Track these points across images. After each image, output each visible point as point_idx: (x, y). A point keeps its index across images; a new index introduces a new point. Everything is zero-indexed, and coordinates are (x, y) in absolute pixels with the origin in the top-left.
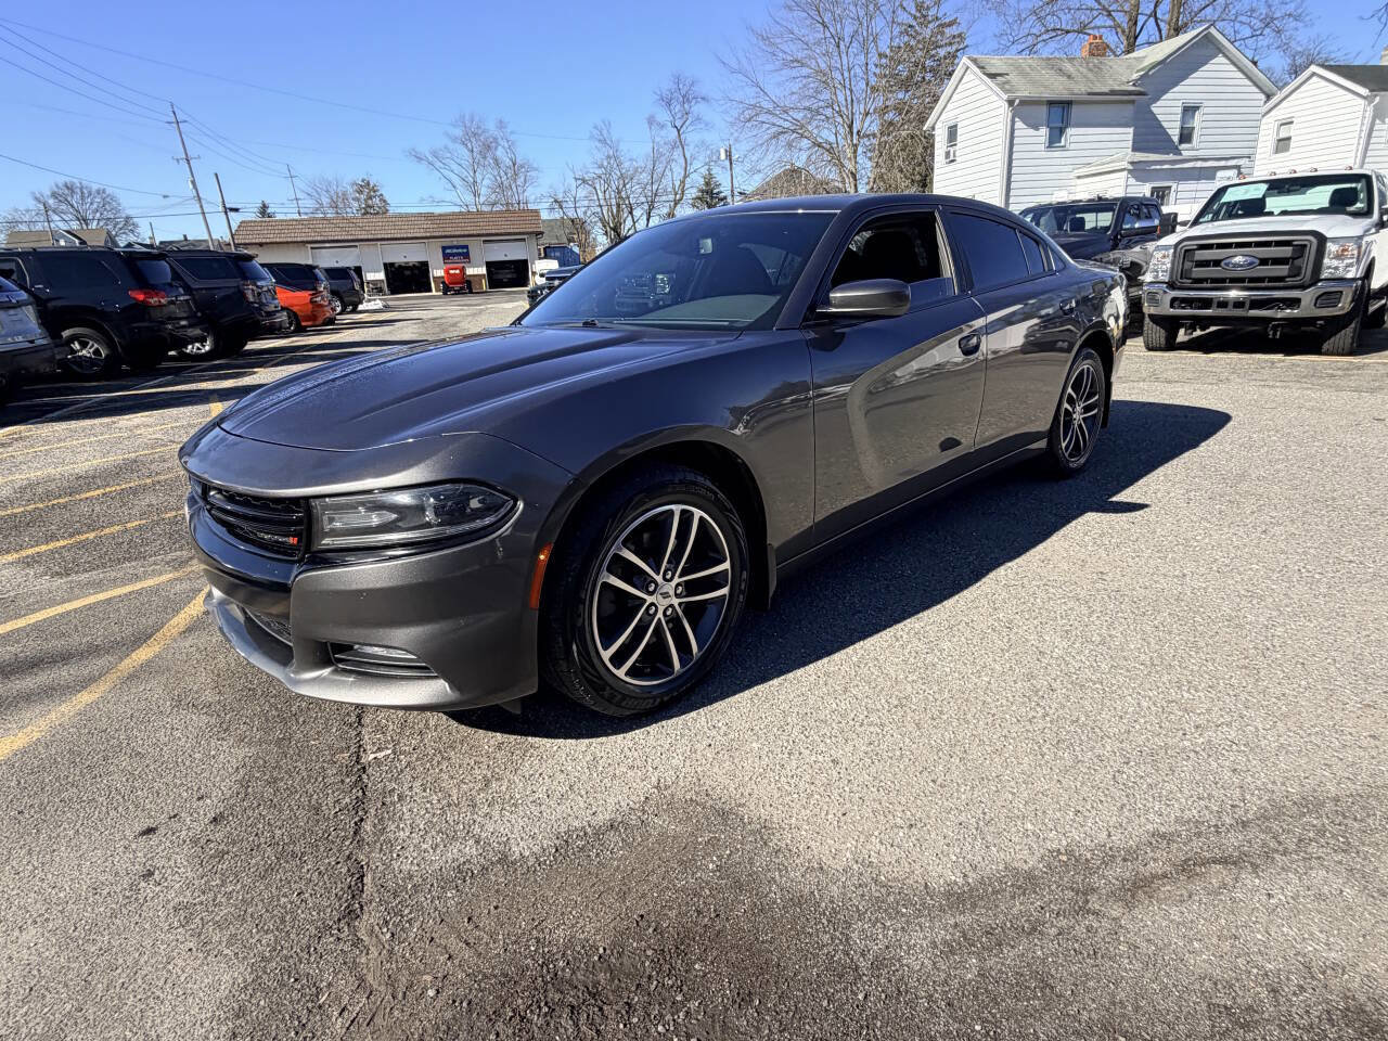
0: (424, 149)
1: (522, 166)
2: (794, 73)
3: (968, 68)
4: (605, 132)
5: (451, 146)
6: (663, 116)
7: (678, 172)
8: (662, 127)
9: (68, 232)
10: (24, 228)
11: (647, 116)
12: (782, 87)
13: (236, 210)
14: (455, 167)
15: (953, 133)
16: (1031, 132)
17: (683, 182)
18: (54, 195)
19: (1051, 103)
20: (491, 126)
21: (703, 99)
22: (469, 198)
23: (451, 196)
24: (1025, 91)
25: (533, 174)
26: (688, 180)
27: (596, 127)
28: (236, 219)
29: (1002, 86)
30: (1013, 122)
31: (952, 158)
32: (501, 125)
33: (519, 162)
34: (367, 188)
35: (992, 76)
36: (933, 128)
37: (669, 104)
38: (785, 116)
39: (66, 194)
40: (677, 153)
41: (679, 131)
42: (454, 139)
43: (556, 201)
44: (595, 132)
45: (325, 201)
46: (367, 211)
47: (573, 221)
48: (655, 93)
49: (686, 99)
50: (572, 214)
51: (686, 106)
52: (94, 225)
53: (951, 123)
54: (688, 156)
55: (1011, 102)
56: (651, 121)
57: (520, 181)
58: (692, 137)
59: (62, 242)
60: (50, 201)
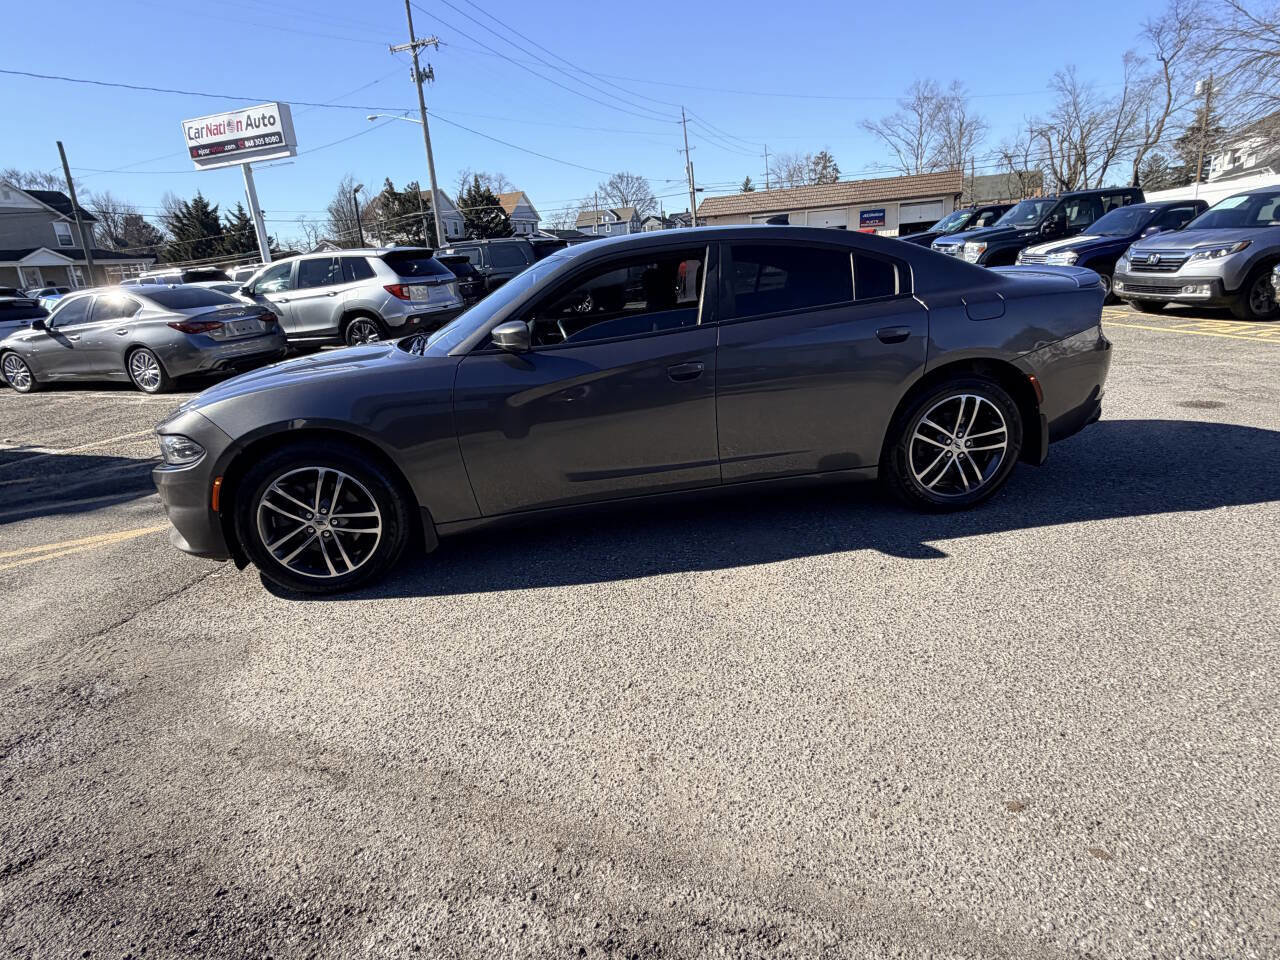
0: (877, 121)
1: (970, 124)
4: (1067, 79)
5: (902, 112)
6: (1147, 49)
7: (1157, 112)
8: (1142, 62)
9: (612, 211)
10: (591, 209)
11: (1124, 53)
13: (701, 190)
14: (901, 131)
17: (1161, 123)
18: (611, 184)
20: (945, 90)
22: (911, 161)
23: (895, 161)
25: (982, 131)
26: (1167, 119)
27: (1057, 75)
32: (956, 85)
33: (967, 120)
34: (824, 159)
37: (1158, 34)
39: (619, 182)
40: (1159, 90)
41: (1166, 63)
42: (906, 107)
43: (1006, 156)
44: (1055, 80)
45: (784, 175)
46: (821, 180)
47: (1020, 175)
48: (1142, 25)
49: (1184, 26)
50: (1020, 167)
51: (1182, 33)
52: (631, 205)
54: (1173, 91)
57: (964, 141)
59: (607, 218)
60: (609, 188)
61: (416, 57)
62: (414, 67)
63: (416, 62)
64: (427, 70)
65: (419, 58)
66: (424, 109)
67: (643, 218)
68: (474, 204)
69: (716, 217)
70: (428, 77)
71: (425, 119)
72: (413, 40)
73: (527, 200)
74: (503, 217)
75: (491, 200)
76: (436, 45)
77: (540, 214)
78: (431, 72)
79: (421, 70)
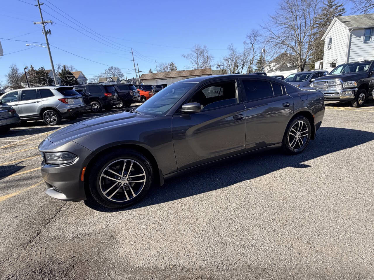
0: (186, 54)
1: (209, 57)
2: (282, 27)
3: (336, 21)
4: (232, 47)
5: (192, 53)
6: (248, 41)
7: (252, 56)
8: (248, 44)
9: (110, 78)
10: (103, 77)
11: (243, 41)
12: (278, 31)
13: (141, 72)
14: (193, 58)
15: (331, 40)
16: (358, 38)
17: (253, 59)
18: (109, 70)
19: (366, 29)
20: (202, 48)
21: (260, 35)
22: (196, 66)
23: (192, 65)
24: (355, 25)
25: (212, 59)
26: (254, 58)
27: (229, 46)
28: (141, 74)
29: (347, 25)
30: (351, 36)
31: (330, 48)
32: (205, 47)
33: (209, 56)
34: (172, 65)
35: (344, 22)
36: (324, 39)
37: (250, 38)
38: (279, 39)
39: (111, 69)
40: (252, 51)
41: (252, 45)
42: (193, 51)
43: (218, 65)
44: (229, 47)
45: (162, 68)
46: (172, 70)
47: (222, 70)
48: (246, 35)
49: (255, 36)
50: (222, 69)
51: (255, 38)
52: (116, 76)
53: (330, 38)
54: (255, 51)
55: (350, 30)
56: (244, 43)
57: (209, 61)
58: (256, 46)
59: (109, 80)
60: (108, 71)
61: (44, 26)
62: (44, 30)
63: (44, 28)
64: (49, 31)
65: (45, 27)
66: (48, 43)
67: (120, 80)
68: (64, 75)
69: (146, 80)
70: (49, 33)
71: (49, 46)
72: (43, 21)
73: (83, 74)
74: (75, 79)
75: (70, 74)
76: (52, 23)
77: (87, 78)
78: (50, 31)
79: (46, 31)
